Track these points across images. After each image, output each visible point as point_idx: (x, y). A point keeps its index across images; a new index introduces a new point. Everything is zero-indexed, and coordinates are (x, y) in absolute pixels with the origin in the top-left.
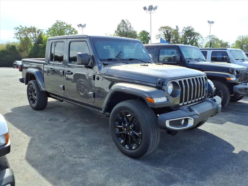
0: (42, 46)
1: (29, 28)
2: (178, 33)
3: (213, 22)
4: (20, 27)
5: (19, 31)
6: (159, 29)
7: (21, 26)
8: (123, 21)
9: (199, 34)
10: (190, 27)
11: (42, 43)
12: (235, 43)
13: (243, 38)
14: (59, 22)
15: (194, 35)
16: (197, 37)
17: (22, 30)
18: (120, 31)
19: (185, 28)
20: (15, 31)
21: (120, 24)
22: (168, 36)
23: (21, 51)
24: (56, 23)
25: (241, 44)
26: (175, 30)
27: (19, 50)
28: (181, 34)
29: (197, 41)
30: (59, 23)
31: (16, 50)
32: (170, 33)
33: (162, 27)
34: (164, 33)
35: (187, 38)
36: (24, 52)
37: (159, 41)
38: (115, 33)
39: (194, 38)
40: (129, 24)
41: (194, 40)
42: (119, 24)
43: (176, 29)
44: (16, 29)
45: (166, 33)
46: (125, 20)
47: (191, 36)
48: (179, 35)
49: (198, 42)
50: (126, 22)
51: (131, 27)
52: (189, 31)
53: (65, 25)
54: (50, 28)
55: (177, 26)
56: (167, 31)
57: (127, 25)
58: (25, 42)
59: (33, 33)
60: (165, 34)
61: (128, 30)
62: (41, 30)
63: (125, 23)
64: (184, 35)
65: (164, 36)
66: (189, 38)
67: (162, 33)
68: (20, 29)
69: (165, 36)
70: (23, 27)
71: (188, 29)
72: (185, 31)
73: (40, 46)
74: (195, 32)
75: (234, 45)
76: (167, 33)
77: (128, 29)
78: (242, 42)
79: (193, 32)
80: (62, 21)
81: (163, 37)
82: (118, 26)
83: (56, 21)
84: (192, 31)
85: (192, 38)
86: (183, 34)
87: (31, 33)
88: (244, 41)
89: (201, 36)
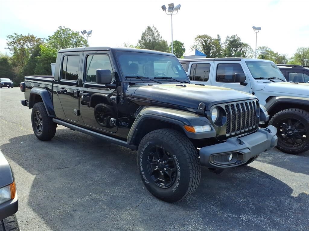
0: (39, 59)
1: (26, 36)
2: (219, 43)
3: (259, 29)
4: (15, 36)
5: (13, 40)
6: (195, 39)
7: (15, 34)
8: (149, 28)
9: (247, 45)
10: (235, 36)
11: (40, 55)
12: (294, 57)
13: (304, 50)
14: (63, 28)
15: (240, 46)
16: (245, 49)
17: (16, 39)
18: (146, 41)
19: (229, 37)
20: (7, 40)
21: (146, 32)
22: (207, 48)
23: (14, 65)
24: (59, 29)
25: (302, 58)
26: (216, 40)
27: (12, 64)
28: (224, 44)
29: (245, 53)
30: (63, 30)
31: (7, 64)
32: (210, 43)
33: (198, 36)
34: (202, 43)
35: (232, 50)
36: (19, 66)
37: (193, 53)
38: (139, 43)
39: (240, 51)
40: (157, 31)
41: (241, 52)
42: (144, 31)
43: (217, 38)
44: (10, 38)
45: (204, 43)
46: (152, 27)
47: (237, 47)
48: (221, 46)
49: (246, 55)
50: (153, 29)
51: (159, 35)
52: (235, 41)
53: (71, 33)
54: (51, 36)
55: (218, 35)
56: (205, 41)
57: (154, 33)
58: (21, 54)
59: (30, 43)
60: (203, 45)
61: (155, 40)
62: (41, 39)
63: (151, 30)
64: (228, 46)
65: (202, 46)
66: (234, 50)
67: (200, 43)
68: (14, 37)
69: (204, 47)
70: (18, 35)
71: (233, 39)
72: (229, 41)
73: (37, 58)
74: (241, 42)
75: (293, 59)
76: (206, 43)
77: (155, 38)
78: (303, 55)
79: (239, 43)
80: (66, 27)
81: (201, 49)
82: (143, 35)
83: (59, 27)
84: (238, 41)
85: (239, 50)
86: (227, 44)
87: (28, 42)
88: (305, 54)
89: (249, 48)
